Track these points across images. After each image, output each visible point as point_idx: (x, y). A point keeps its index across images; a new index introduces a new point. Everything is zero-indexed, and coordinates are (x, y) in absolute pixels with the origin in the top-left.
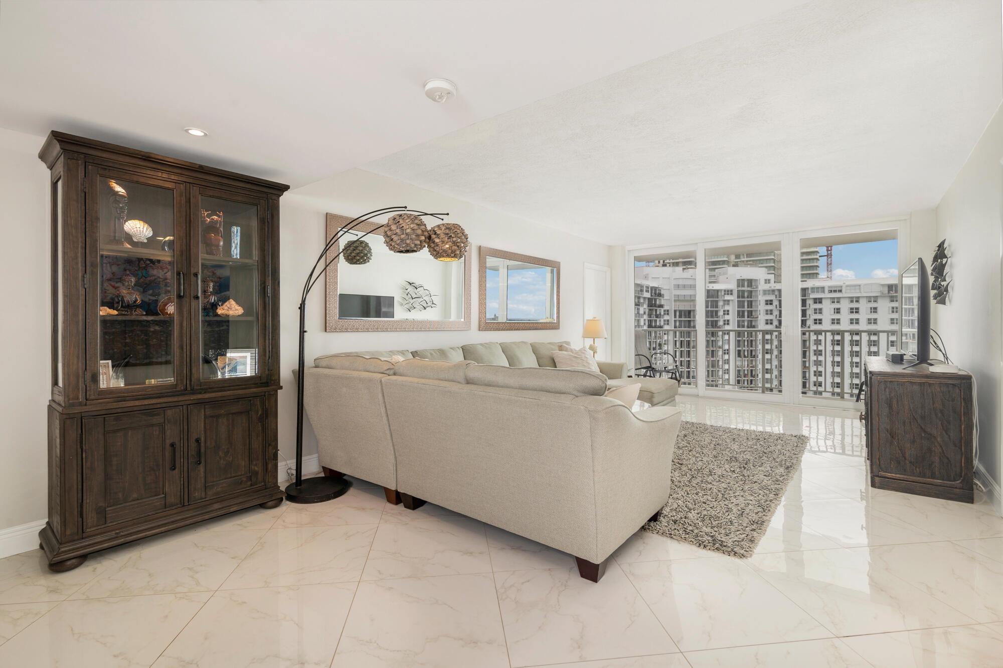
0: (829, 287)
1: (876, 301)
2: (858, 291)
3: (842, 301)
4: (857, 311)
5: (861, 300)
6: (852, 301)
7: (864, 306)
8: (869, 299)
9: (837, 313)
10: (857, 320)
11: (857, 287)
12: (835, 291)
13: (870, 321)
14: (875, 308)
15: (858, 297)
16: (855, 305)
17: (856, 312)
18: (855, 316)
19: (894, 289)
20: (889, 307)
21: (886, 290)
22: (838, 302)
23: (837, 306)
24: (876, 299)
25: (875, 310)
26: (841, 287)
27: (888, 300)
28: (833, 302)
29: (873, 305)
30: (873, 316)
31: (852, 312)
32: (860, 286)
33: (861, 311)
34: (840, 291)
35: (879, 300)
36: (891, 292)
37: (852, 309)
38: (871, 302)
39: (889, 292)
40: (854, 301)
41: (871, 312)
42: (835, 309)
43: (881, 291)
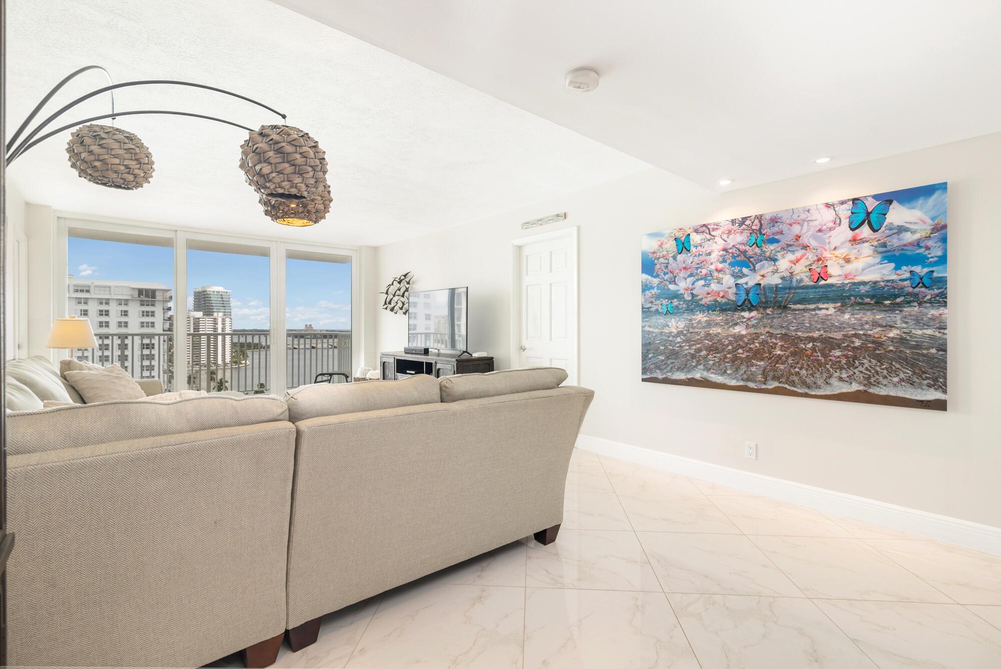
0: (74, 286)
1: (126, 304)
2: (108, 292)
3: (90, 302)
4: (107, 313)
5: (111, 303)
6: (101, 303)
7: (114, 309)
8: (120, 302)
9: (84, 315)
10: (107, 323)
11: (108, 289)
12: (82, 291)
13: (120, 324)
14: (126, 312)
15: (108, 299)
16: (104, 307)
17: (106, 315)
18: (104, 319)
19: (144, 294)
20: (139, 311)
21: (136, 293)
22: (86, 303)
23: (84, 307)
24: (126, 302)
25: (125, 313)
26: (89, 286)
27: (138, 303)
28: (80, 303)
29: (124, 308)
30: (124, 319)
31: (101, 315)
32: (110, 287)
33: (111, 313)
34: (88, 291)
35: (130, 303)
36: (142, 296)
37: (101, 311)
38: (121, 304)
39: (139, 296)
40: (104, 303)
41: (122, 315)
42: (81, 310)
43: (131, 295)
